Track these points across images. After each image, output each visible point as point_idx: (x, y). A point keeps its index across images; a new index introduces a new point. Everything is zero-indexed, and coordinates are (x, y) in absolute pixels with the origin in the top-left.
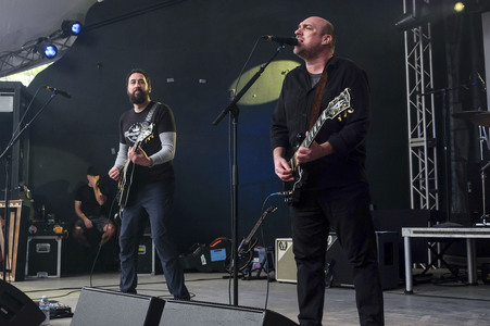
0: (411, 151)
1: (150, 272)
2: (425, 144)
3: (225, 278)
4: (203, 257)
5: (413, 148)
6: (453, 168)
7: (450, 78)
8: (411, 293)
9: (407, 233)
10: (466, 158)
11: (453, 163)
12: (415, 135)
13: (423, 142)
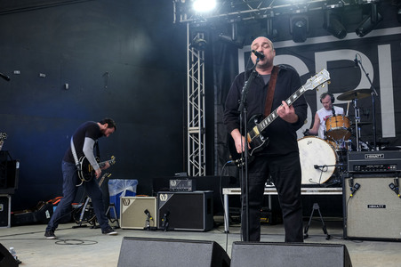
0: (189, 136)
1: (7, 225)
2: (199, 132)
3: (74, 227)
4: (47, 212)
5: (191, 134)
6: (216, 149)
7: (215, 88)
8: (228, 232)
9: (227, 192)
10: (225, 142)
11: (216, 145)
12: (191, 126)
13: (197, 130)
